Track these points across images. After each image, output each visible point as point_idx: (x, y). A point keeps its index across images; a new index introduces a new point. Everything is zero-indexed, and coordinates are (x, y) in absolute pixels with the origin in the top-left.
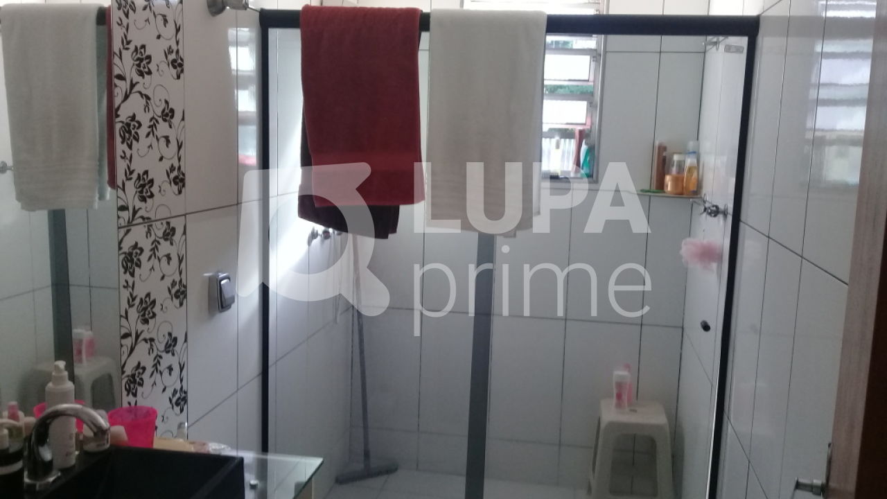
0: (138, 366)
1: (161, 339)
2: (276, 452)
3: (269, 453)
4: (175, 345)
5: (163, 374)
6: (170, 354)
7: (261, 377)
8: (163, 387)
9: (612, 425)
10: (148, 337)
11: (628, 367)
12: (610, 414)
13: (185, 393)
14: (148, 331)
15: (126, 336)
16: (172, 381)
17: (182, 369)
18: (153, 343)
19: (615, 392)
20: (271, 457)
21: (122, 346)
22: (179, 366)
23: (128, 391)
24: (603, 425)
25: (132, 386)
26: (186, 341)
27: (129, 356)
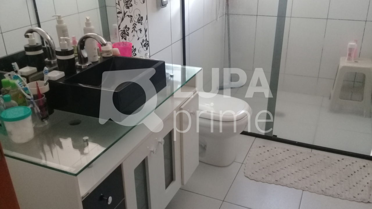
0: (126, 27)
1: (136, 17)
2: (189, 65)
3: (186, 66)
4: (142, 20)
5: (138, 32)
6: (140, 24)
7: (182, 40)
8: (138, 38)
9: (344, 67)
10: (129, 15)
11: (356, 41)
12: (344, 62)
13: (148, 42)
14: (129, 12)
15: (119, 13)
16: (142, 36)
17: (146, 31)
18: (132, 18)
19: (348, 52)
20: (187, 67)
21: (118, 17)
22: (144, 29)
23: (122, 37)
24: (340, 68)
25: (124, 35)
26: (147, 19)
27: (121, 22)
